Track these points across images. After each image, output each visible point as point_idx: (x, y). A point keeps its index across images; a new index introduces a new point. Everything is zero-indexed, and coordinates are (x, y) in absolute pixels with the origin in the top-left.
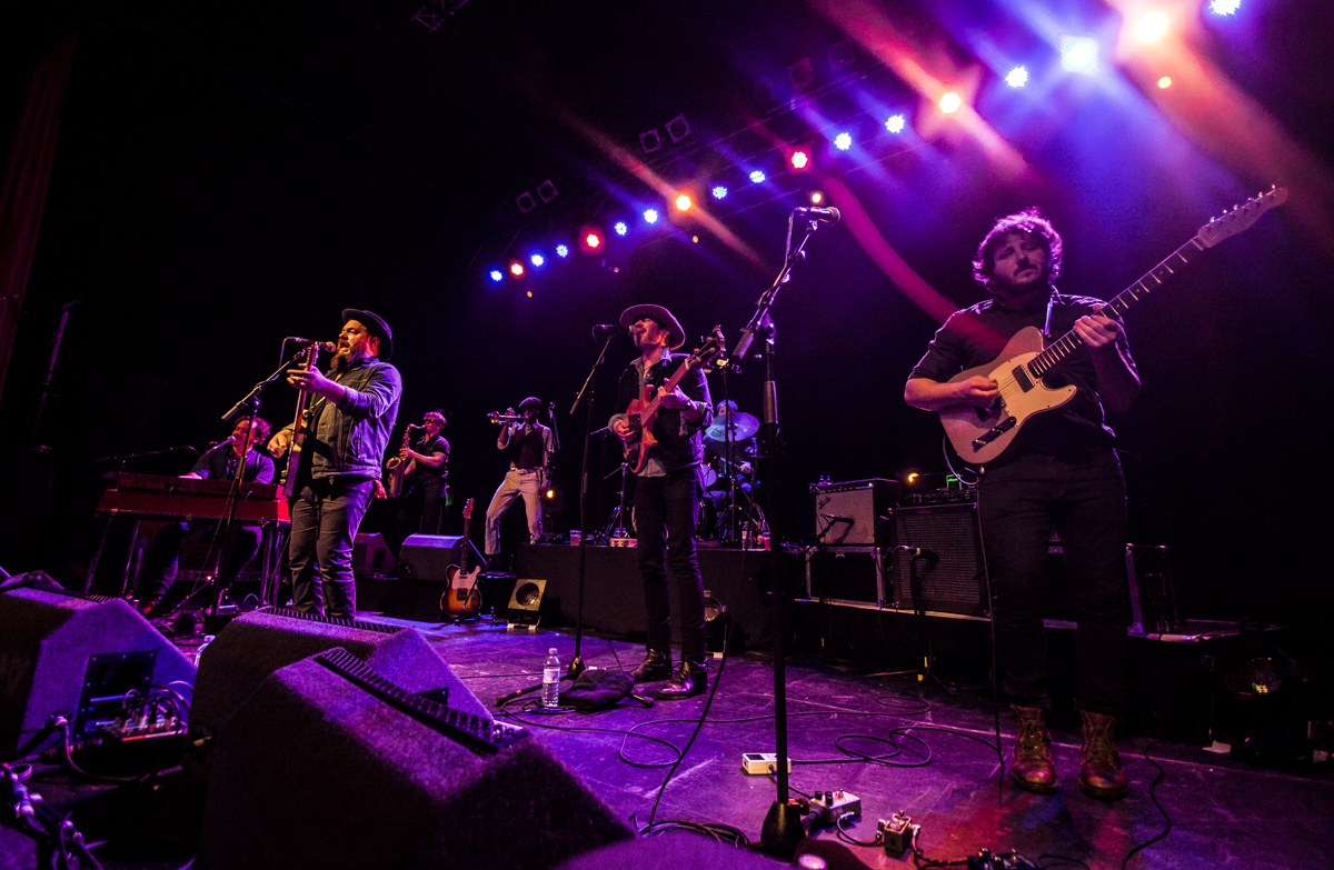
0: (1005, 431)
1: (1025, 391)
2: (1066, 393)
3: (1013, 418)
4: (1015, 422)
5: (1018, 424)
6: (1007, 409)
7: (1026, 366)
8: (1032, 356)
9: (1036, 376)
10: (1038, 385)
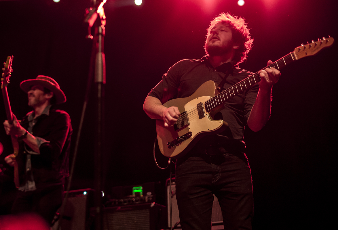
0: (185, 139)
1: (200, 119)
2: (219, 124)
3: (191, 133)
4: (191, 136)
5: (192, 137)
6: (189, 127)
7: (204, 104)
8: (208, 98)
9: (207, 111)
10: (207, 115)
